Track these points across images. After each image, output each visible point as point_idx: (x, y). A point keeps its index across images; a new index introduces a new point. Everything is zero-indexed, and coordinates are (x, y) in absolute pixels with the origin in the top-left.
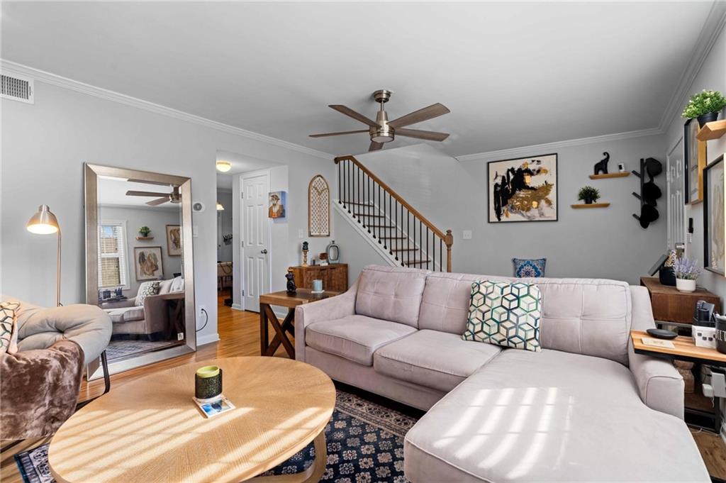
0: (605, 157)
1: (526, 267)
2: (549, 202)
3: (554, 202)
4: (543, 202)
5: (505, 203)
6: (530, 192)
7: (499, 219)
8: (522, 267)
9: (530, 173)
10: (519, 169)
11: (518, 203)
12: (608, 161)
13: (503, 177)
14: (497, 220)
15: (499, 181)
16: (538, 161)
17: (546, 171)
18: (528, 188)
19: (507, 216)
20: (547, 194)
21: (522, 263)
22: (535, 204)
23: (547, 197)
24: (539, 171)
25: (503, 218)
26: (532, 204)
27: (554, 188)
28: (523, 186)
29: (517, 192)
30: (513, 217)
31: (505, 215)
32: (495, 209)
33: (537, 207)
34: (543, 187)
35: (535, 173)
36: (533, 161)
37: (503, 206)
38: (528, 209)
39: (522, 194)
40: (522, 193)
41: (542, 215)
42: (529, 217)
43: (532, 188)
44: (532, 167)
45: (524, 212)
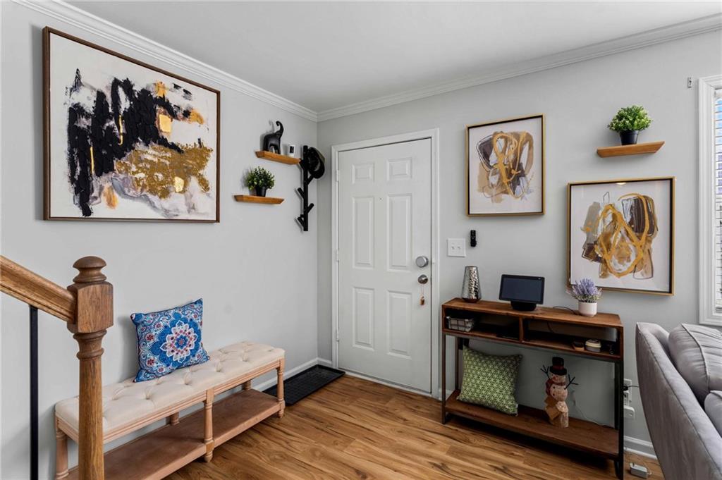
0: (278, 128)
1: (177, 329)
2: (203, 183)
3: (213, 184)
4: (194, 181)
5: (105, 167)
6: (169, 155)
7: (87, 211)
8: (167, 330)
9: (172, 112)
10: (145, 92)
11: (142, 175)
12: (281, 135)
13: (100, 95)
14: (78, 213)
15: (87, 101)
16: (186, 92)
17: (200, 119)
18: (163, 142)
19: (111, 203)
20: (201, 166)
21: (164, 322)
22: (179, 182)
23: (201, 172)
24: (187, 114)
25: (99, 208)
26: (173, 183)
27: (213, 155)
28: (153, 136)
29: (140, 146)
30: (127, 207)
31: (103, 199)
32: (72, 180)
33: (184, 191)
34: (193, 150)
35: (180, 114)
36: (176, 87)
37: (99, 174)
38: (165, 194)
39: (151, 153)
40: (150, 151)
41: (192, 208)
42: (166, 211)
43: (174, 147)
44: (175, 99)
45: (154, 199)
